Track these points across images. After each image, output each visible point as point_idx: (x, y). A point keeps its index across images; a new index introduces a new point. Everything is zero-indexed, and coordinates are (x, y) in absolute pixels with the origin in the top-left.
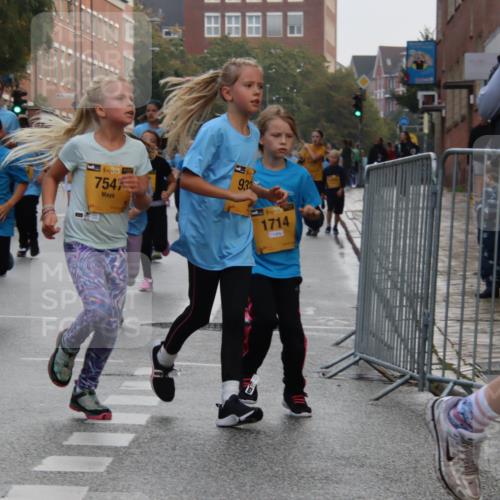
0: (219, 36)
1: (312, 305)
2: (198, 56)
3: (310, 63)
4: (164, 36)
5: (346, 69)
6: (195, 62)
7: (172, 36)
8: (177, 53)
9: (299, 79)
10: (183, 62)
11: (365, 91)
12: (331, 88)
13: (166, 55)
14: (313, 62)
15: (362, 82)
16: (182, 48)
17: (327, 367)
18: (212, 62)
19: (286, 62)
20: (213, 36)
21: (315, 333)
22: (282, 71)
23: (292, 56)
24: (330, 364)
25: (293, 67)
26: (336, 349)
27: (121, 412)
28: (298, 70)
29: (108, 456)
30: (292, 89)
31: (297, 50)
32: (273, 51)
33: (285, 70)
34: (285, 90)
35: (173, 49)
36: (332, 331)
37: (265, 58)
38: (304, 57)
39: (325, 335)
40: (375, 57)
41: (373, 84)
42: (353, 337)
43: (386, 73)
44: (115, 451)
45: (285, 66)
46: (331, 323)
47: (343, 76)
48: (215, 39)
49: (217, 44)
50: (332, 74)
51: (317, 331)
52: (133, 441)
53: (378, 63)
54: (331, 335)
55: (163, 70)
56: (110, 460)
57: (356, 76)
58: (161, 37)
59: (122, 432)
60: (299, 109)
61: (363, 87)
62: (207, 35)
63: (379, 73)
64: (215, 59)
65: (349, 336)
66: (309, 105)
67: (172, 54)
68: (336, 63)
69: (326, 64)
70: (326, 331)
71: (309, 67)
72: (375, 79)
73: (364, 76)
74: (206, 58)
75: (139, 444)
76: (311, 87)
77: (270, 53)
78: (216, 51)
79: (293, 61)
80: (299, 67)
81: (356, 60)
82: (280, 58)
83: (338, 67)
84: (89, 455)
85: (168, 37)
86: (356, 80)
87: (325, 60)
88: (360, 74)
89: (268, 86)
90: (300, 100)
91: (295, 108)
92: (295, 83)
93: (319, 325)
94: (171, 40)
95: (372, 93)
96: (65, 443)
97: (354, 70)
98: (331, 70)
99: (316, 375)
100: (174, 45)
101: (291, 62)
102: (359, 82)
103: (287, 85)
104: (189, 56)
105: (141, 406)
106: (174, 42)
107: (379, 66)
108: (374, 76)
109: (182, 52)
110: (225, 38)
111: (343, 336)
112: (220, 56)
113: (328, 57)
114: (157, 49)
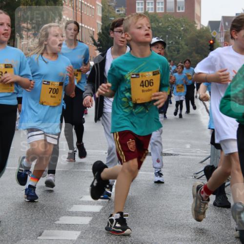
0: (143, 12)
1: (189, 143)
3: (188, 25)
4: (117, 12)
5: (206, 28)
7: (121, 12)
9: (183, 33)
11: (215, 38)
12: (198, 37)
14: (189, 24)
15: (213, 34)
17: (197, 174)
19: (176, 24)
20: (140, 12)
21: (191, 157)
22: (174, 29)
23: (179, 22)
24: (198, 172)
25: (179, 26)
26: (201, 165)
28: (182, 28)
29: (90, 216)
30: (179, 37)
31: (181, 18)
32: (169, 19)
33: (176, 28)
34: (176, 38)
36: (199, 156)
37: (166, 23)
38: (185, 22)
39: (195, 158)
40: (220, 21)
41: (219, 35)
42: (209, 159)
43: (225, 29)
44: (93, 214)
45: (175, 26)
46: (198, 152)
47: (204, 31)
50: (199, 30)
51: (192, 156)
52: (102, 209)
53: (222, 24)
54: (198, 158)
56: (91, 218)
57: (211, 31)
58: (115, 13)
59: (97, 205)
60: (182, 47)
61: (214, 37)
62: (137, 12)
63: (222, 29)
65: (208, 158)
66: (187, 46)
68: (201, 25)
69: (196, 25)
70: (196, 156)
71: (188, 27)
72: (220, 32)
73: (214, 31)
75: (105, 211)
76: (188, 36)
77: (168, 20)
79: (180, 24)
80: (182, 27)
81: (211, 23)
82: (173, 22)
83: (202, 27)
84: (81, 216)
86: (211, 33)
87: (195, 23)
88: (212, 30)
89: (167, 36)
90: (183, 43)
91: (180, 47)
92: (180, 35)
93: (193, 153)
94: (120, 14)
95: (219, 40)
96: (70, 210)
97: (210, 28)
98: (198, 28)
99: (191, 177)
101: (179, 24)
102: (212, 34)
103: (177, 36)
107: (222, 26)
108: (219, 31)
110: (146, 13)
111: (204, 158)
113: (197, 21)
114: (113, 19)
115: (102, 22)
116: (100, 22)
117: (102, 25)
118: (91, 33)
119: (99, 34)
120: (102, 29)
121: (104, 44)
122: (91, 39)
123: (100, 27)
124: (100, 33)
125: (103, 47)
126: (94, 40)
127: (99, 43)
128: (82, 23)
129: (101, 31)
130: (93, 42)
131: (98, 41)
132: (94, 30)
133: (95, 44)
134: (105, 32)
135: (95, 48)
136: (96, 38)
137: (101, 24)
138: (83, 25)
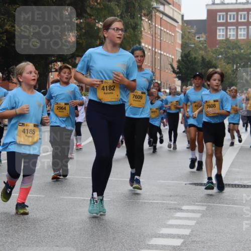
0: (224, 38)
2: (214, 49)
4: (197, 39)
6: (212, 52)
7: (201, 39)
8: (203, 47)
10: (206, 52)
13: (197, 48)
16: (205, 45)
18: (221, 52)
20: (221, 38)
27: (176, 228)
35: (201, 45)
44: (174, 248)
48: (222, 40)
49: (224, 42)
52: (183, 243)
55: (196, 56)
58: (195, 40)
59: (177, 238)
62: (218, 38)
64: (222, 50)
67: (200, 48)
74: (218, 49)
75: (186, 244)
78: (223, 46)
85: (198, 39)
89: (249, 63)
94: (200, 41)
96: (149, 243)
100: (201, 43)
104: (209, 49)
105: (186, 225)
106: (202, 42)
109: (205, 47)
110: (227, 40)
112: (225, 49)
114: (193, 46)
115: (182, 49)
116: (179, 49)
117: (182, 53)
118: (170, 60)
119: (179, 62)
120: (182, 56)
121: (184, 71)
122: (170, 66)
123: (179, 55)
124: (179, 60)
125: (182, 74)
126: (173, 68)
127: (178, 70)
128: (160, 50)
129: (180, 58)
130: (172, 70)
131: (177, 69)
132: (173, 57)
133: (174, 71)
134: (185, 59)
135: (174, 75)
136: (175, 65)
137: (181, 51)
138: (162, 53)
